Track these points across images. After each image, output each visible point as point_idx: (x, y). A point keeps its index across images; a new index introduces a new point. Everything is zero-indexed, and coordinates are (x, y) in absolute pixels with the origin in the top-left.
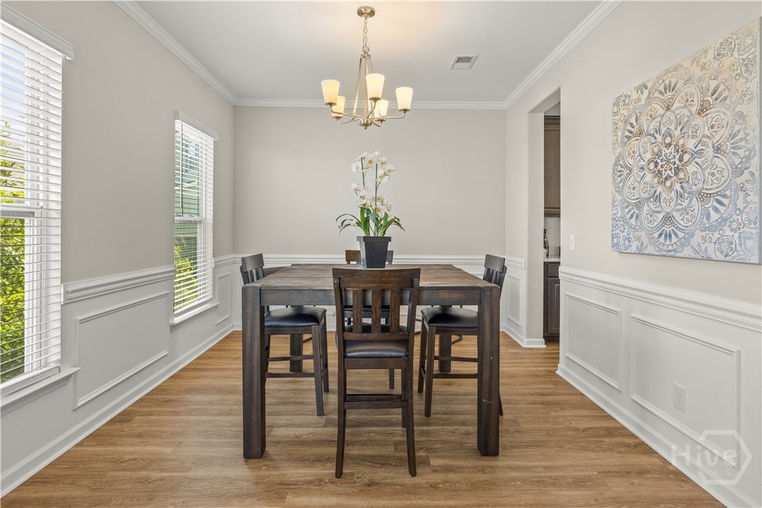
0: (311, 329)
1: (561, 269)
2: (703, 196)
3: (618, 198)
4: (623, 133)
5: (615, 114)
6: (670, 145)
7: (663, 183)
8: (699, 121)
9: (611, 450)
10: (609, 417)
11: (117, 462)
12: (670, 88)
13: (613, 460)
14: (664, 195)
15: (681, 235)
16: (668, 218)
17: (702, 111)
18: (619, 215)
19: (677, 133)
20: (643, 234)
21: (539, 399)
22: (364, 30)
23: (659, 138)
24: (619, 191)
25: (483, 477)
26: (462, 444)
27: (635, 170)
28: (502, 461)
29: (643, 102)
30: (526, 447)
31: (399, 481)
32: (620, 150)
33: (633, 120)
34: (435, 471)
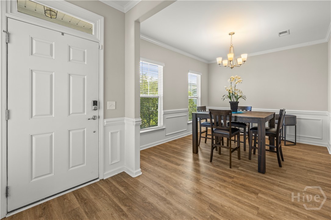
11: (171, 147)
22: (231, 39)
31: (224, 167)
34: (238, 169)
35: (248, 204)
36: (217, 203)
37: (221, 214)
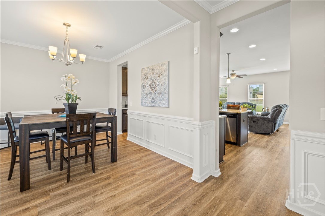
0: (45, 139)
1: (128, 111)
2: (159, 94)
3: (143, 93)
4: (144, 77)
5: (142, 72)
6: (153, 82)
7: (152, 90)
8: (158, 78)
9: (142, 152)
10: (141, 146)
12: (153, 70)
13: (143, 154)
14: (152, 93)
15: (155, 102)
16: (153, 98)
17: (159, 76)
18: (143, 97)
19: (155, 80)
20: (148, 102)
21: (124, 146)
22: (66, 31)
23: (151, 80)
24: (143, 91)
25: (114, 167)
26: (106, 162)
27: (146, 87)
28: (118, 162)
29: (148, 71)
30: (123, 158)
31: (91, 176)
32: (143, 81)
33: (146, 75)
34: (100, 170)
35: (143, 182)
36: (135, 199)
37: (148, 200)
